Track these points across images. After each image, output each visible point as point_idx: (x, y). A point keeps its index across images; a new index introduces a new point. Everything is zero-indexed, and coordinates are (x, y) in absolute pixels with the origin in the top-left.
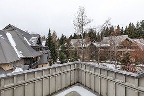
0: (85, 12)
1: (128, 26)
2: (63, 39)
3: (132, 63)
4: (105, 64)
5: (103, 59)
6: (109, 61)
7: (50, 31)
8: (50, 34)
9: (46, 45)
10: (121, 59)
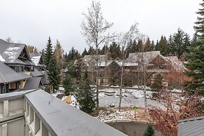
0: (101, 11)
1: (160, 40)
2: (73, 55)
3: (165, 88)
4: (131, 90)
5: (128, 84)
6: (136, 87)
7: (49, 41)
8: (49, 46)
9: (41, 62)
10: (152, 82)
